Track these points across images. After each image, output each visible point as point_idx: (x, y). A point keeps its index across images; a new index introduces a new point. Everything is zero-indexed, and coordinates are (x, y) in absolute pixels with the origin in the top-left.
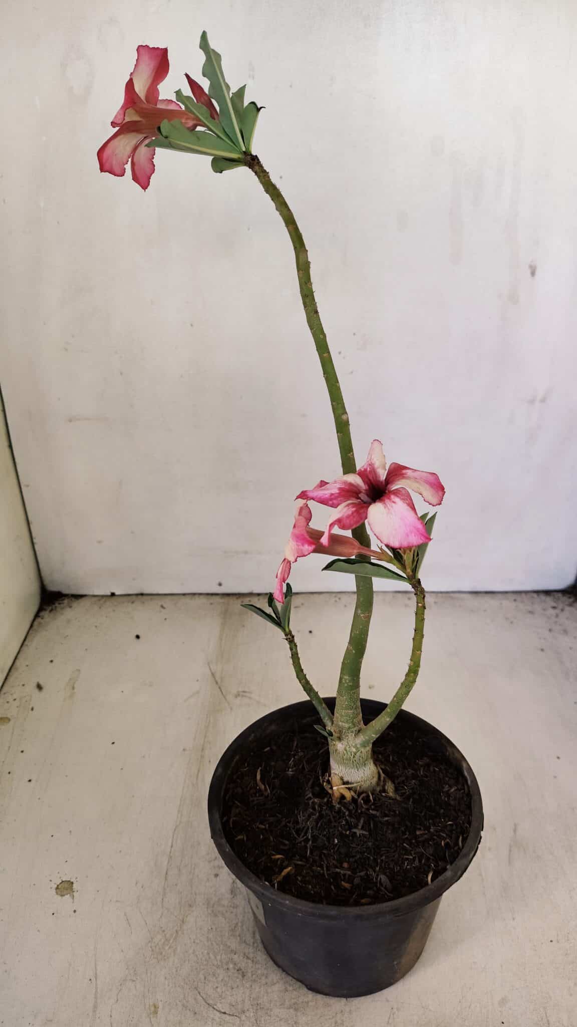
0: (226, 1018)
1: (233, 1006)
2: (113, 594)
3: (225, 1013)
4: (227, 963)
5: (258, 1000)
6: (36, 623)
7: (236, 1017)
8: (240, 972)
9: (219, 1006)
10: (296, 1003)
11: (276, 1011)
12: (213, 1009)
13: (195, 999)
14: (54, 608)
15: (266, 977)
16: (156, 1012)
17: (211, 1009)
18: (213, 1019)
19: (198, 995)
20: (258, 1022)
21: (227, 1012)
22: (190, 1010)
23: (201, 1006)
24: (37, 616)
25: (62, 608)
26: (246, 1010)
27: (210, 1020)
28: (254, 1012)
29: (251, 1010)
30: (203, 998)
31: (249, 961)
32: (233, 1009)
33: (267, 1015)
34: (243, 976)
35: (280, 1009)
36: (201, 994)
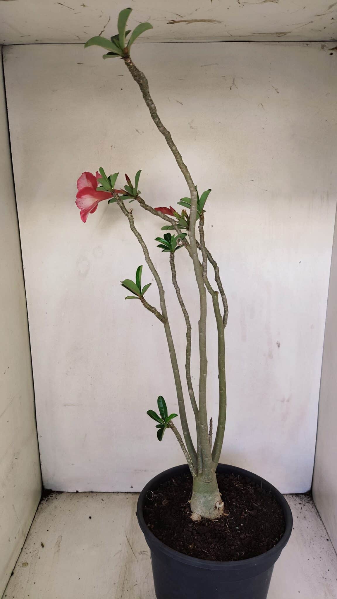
2: (77, 492)
6: (39, 508)
14: (48, 499)
24: (40, 503)
25: (52, 500)
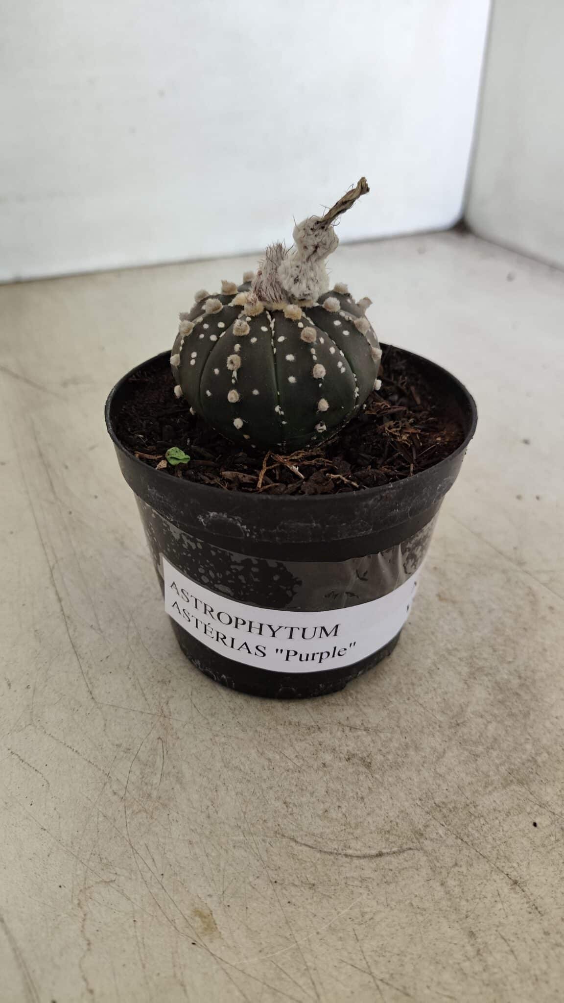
0: (390, 863)
1: (389, 832)
3: (380, 855)
4: (315, 754)
5: (433, 799)
7: (411, 852)
8: (355, 760)
9: (357, 847)
10: (513, 770)
11: (486, 802)
12: (348, 860)
13: (293, 856)
15: (417, 749)
16: (210, 927)
17: (344, 859)
18: (363, 880)
19: (293, 844)
20: (466, 839)
21: (384, 851)
22: (294, 885)
23: (314, 865)
26: (420, 826)
27: (356, 883)
28: (443, 825)
29: (433, 822)
30: (309, 846)
31: (359, 733)
32: (392, 838)
33: (473, 817)
34: (368, 766)
35: (490, 793)
36: (299, 840)
